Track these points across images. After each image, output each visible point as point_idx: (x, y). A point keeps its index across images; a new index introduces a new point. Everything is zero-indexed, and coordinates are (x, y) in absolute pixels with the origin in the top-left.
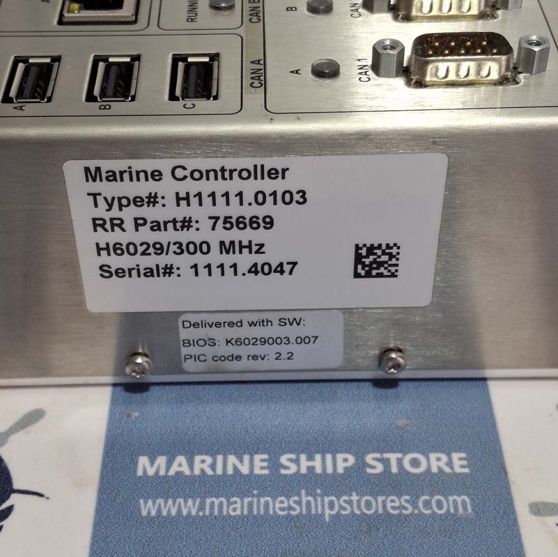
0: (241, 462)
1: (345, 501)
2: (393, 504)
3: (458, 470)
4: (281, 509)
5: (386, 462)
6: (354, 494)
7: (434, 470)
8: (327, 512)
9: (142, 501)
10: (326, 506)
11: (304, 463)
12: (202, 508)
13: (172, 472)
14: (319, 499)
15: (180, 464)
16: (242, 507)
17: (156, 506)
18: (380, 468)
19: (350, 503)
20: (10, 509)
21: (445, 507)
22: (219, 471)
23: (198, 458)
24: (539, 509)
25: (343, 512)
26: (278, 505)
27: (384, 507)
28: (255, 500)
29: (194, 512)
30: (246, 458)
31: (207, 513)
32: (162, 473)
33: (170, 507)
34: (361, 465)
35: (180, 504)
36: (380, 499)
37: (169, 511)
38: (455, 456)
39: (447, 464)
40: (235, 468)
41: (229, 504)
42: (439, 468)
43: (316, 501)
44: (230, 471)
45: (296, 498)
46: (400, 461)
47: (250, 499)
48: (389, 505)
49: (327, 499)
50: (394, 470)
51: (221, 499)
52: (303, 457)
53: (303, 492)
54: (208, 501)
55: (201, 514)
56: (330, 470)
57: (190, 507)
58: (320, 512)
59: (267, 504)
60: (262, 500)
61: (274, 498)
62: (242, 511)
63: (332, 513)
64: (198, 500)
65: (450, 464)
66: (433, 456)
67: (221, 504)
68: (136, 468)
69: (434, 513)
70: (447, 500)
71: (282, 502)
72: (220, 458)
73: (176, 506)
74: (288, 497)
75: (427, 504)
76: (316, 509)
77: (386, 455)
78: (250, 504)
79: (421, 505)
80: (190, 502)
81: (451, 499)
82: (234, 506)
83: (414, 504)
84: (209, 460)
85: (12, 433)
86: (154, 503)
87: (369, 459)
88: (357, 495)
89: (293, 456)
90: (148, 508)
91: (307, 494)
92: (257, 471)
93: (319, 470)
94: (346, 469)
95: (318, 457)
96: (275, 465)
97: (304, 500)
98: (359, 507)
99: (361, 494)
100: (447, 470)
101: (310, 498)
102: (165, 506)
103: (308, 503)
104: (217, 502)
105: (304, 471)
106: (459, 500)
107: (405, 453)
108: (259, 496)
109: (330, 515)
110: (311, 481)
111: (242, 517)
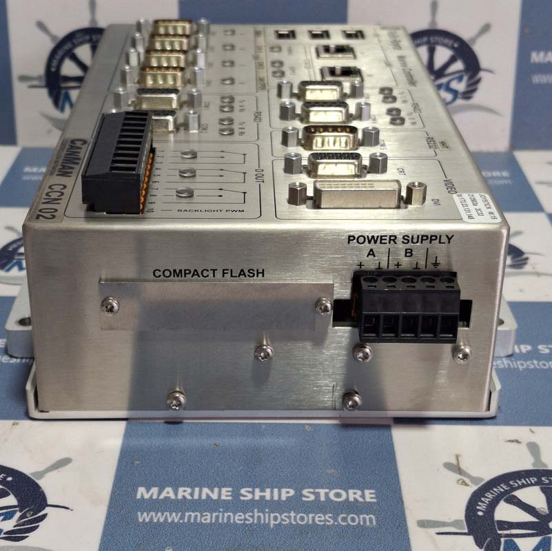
0: (212, 492)
1: (285, 516)
2: (319, 519)
3: (368, 499)
4: (239, 520)
5: (317, 495)
6: (292, 512)
7: (351, 499)
8: (272, 522)
9: (139, 513)
10: (272, 518)
11: (258, 494)
12: (182, 517)
13: (162, 497)
14: (267, 515)
15: (168, 492)
16: (211, 518)
17: (149, 516)
18: (312, 497)
19: (289, 517)
20: (44, 516)
21: (357, 521)
22: (196, 497)
23: (181, 489)
24: (423, 524)
25: (283, 522)
26: (237, 518)
27: (313, 519)
28: (221, 514)
29: (176, 521)
30: (216, 490)
31: (186, 521)
32: (155, 497)
33: (159, 517)
34: (299, 495)
35: (166, 516)
36: (311, 516)
37: (159, 519)
38: (367, 492)
39: (361, 496)
40: (207, 495)
41: (202, 516)
42: (355, 498)
43: (264, 516)
44: (204, 497)
45: (251, 514)
46: (327, 494)
47: (217, 514)
48: (317, 519)
49: (272, 515)
50: (323, 498)
51: (196, 513)
52: (257, 490)
53: (256, 510)
54: (187, 514)
55: (181, 521)
56: (276, 498)
57: (174, 517)
58: (267, 522)
59: (229, 517)
60: (226, 515)
61: (235, 514)
62: (211, 521)
63: (275, 523)
64: (180, 514)
65: (363, 496)
66: (351, 492)
67: (196, 516)
68: (136, 494)
69: (349, 525)
70: (359, 518)
71: (240, 516)
72: (197, 490)
73: (164, 517)
74: (245, 513)
75: (344, 519)
76: (264, 520)
77: (317, 490)
78: (217, 517)
79: (339, 519)
80: (174, 514)
81: (361, 516)
82: (206, 517)
83: (335, 519)
84: (189, 490)
85: (48, 472)
86: (148, 514)
87: (305, 492)
88: (295, 512)
89: (250, 490)
90: (143, 517)
91: (258, 512)
92: (223, 497)
93: (268, 498)
94: (288, 498)
95: (268, 490)
96: (236, 494)
97: (256, 515)
98: (295, 520)
99: (297, 512)
100: (361, 500)
101: (260, 514)
102: (156, 516)
103: (259, 517)
104: (193, 515)
105: (257, 498)
106: (367, 517)
107: (331, 490)
108: (224, 512)
109: (274, 524)
110: (262, 504)
111: (211, 524)
